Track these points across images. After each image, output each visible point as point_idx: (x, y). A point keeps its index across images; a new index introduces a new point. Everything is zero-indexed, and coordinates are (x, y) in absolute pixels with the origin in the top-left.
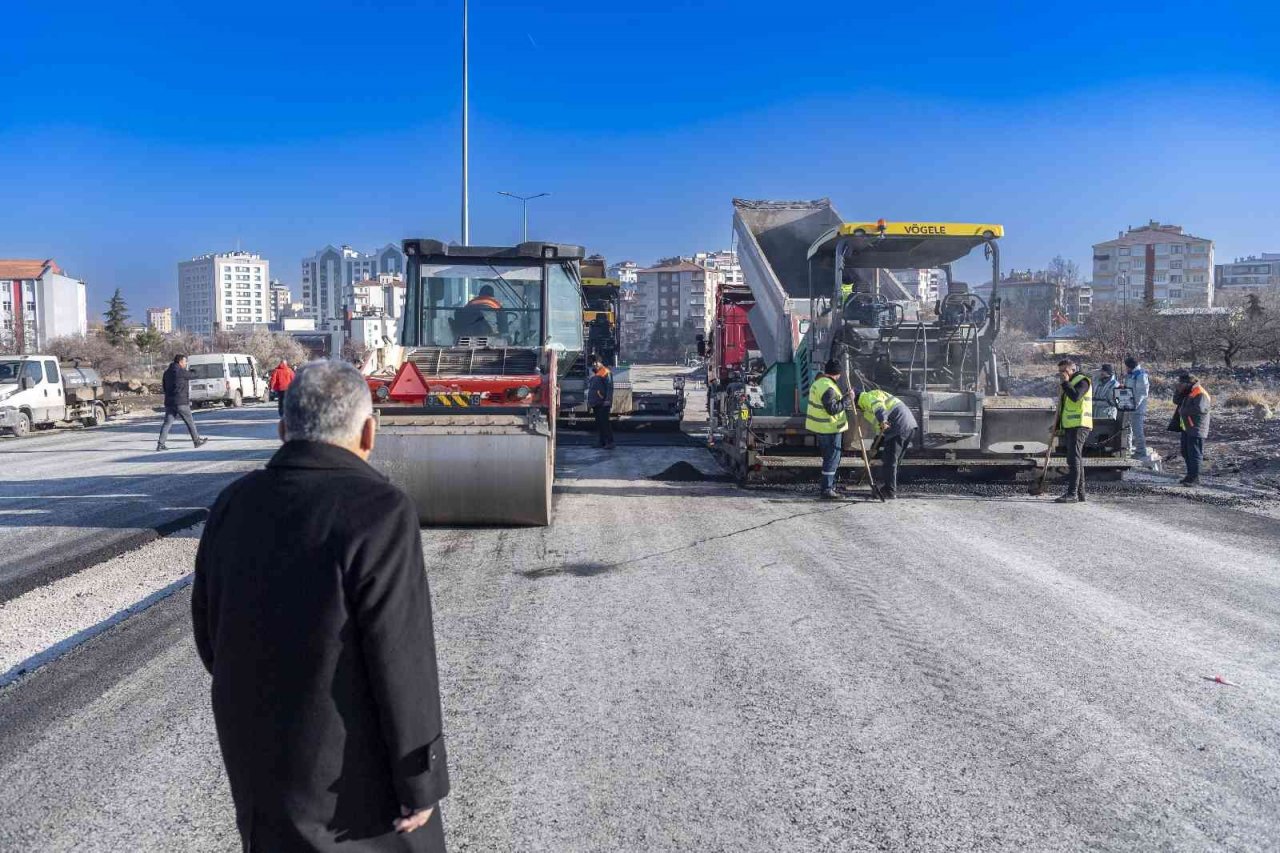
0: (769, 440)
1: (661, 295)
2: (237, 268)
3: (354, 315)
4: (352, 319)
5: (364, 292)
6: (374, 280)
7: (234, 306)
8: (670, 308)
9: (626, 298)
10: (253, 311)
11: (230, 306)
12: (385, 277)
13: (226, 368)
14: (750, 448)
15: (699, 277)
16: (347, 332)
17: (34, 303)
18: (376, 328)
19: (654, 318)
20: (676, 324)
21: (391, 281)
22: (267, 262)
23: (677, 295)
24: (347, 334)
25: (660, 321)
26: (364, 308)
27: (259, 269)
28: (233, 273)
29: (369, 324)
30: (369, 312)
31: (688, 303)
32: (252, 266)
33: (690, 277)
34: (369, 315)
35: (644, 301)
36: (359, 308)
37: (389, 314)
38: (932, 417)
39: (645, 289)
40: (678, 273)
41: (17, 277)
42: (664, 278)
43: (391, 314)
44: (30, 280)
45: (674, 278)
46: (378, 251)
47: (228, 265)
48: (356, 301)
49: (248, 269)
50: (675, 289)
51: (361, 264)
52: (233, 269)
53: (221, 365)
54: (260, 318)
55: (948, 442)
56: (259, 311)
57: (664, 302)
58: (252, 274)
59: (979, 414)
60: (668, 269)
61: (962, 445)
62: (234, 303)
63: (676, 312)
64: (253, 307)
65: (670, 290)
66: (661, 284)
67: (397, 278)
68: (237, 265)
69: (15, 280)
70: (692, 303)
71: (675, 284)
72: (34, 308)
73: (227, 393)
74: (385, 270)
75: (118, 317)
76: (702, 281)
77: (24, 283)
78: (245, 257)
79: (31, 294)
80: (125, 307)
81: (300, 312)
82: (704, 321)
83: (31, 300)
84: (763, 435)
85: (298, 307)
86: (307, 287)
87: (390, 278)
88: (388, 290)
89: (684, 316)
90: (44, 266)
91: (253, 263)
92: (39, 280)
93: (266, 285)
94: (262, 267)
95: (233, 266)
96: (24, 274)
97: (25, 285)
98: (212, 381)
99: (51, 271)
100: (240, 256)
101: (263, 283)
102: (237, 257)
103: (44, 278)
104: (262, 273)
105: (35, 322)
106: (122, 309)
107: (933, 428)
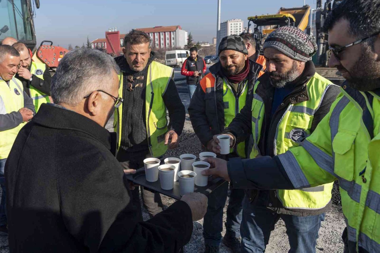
2: (234, 24)
13: (177, 55)
17: (174, 38)
22: (243, 21)
28: (233, 26)
41: (170, 31)
44: (173, 32)
47: (232, 23)
49: (237, 24)
52: (233, 24)
53: (175, 54)
72: (174, 39)
75: (190, 41)
78: (237, 20)
79: (173, 35)
80: (192, 37)
83: (173, 37)
90: (177, 27)
91: (239, 22)
92: (175, 31)
93: (243, 28)
94: (242, 23)
95: (233, 23)
96: (172, 30)
97: (172, 33)
98: (172, 59)
99: (178, 29)
100: (235, 20)
101: (241, 28)
102: (234, 21)
103: (176, 31)
104: (241, 25)
105: (174, 43)
106: (192, 38)
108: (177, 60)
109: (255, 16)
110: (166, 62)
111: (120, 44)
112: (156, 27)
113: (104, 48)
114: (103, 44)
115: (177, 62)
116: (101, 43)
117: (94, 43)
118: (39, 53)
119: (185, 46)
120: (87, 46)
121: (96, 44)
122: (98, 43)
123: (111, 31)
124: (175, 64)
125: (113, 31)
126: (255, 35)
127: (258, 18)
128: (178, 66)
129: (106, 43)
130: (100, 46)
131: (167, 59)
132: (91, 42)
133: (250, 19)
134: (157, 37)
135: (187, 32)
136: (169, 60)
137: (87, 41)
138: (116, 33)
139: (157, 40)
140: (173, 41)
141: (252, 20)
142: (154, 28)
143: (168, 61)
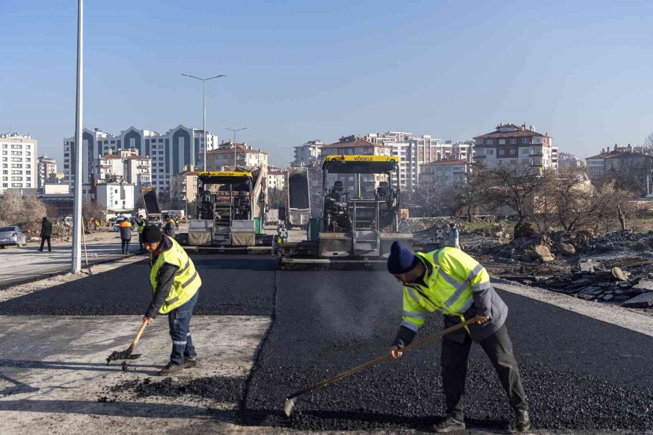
0: (291, 252)
2: (13, 146)
3: (99, 182)
4: (97, 184)
5: (108, 164)
6: (117, 155)
7: (9, 175)
10: (25, 179)
11: (6, 175)
12: (125, 152)
14: (282, 255)
15: (370, 151)
16: (93, 194)
18: (116, 191)
21: (129, 155)
22: (36, 141)
24: (93, 197)
26: (107, 176)
27: (29, 146)
28: (9, 149)
29: (110, 188)
30: (111, 179)
32: (24, 145)
33: (362, 151)
34: (111, 181)
36: (103, 176)
37: (128, 182)
38: (357, 242)
42: (342, 151)
43: (129, 181)
46: (122, 132)
47: (5, 143)
48: (102, 170)
49: (21, 146)
51: (109, 142)
52: (9, 146)
54: (30, 184)
55: (366, 253)
56: (29, 179)
58: (24, 150)
59: (379, 241)
60: (347, 144)
61: (371, 254)
62: (10, 172)
64: (24, 176)
67: (133, 153)
68: (13, 144)
74: (127, 147)
78: (18, 137)
81: (62, 180)
84: (289, 250)
85: (60, 176)
86: (67, 161)
87: (129, 153)
88: (127, 163)
91: (24, 142)
93: (35, 158)
94: (32, 145)
95: (9, 144)
100: (16, 137)
101: (32, 157)
102: (12, 138)
104: (32, 150)
107: (358, 247)
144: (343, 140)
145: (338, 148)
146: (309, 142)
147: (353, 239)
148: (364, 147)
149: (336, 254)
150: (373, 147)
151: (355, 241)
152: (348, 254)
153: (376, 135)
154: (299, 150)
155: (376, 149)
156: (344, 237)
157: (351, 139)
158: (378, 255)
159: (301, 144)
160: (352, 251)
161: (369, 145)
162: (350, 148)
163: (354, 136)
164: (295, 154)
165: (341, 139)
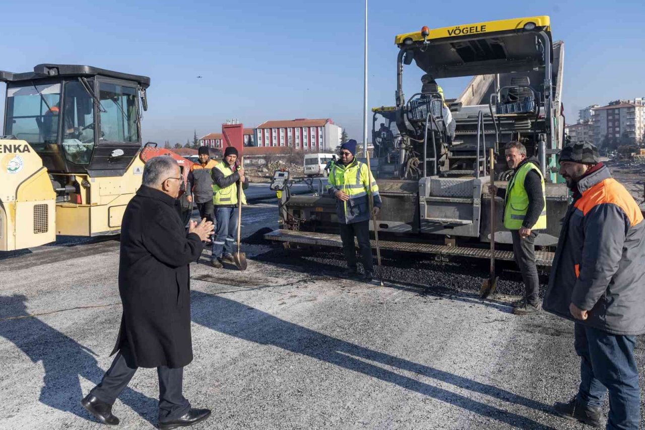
1: (608, 121)
8: (614, 127)
9: (589, 123)
13: (319, 160)
15: (632, 110)
17: (322, 135)
19: (605, 133)
20: (617, 135)
23: (619, 120)
25: (608, 133)
31: (625, 124)
33: (625, 110)
35: (599, 124)
38: (429, 203)
39: (599, 118)
40: (619, 108)
41: (317, 126)
42: (610, 112)
44: (321, 127)
45: (617, 111)
50: (617, 117)
53: (317, 159)
57: (610, 124)
60: (614, 107)
61: (460, 232)
63: (617, 129)
65: (614, 117)
66: (608, 115)
69: (316, 127)
70: (628, 124)
71: (617, 114)
72: (322, 137)
73: (319, 171)
76: (634, 113)
77: (319, 128)
79: (321, 132)
82: (635, 133)
89: (622, 131)
90: (327, 121)
92: (324, 126)
96: (320, 125)
97: (319, 129)
98: (313, 166)
99: (328, 123)
103: (326, 125)
105: (322, 143)
106: (346, 137)
107: (430, 214)
108: (319, 167)
109: (381, 107)
110: (305, 169)
111: (244, 143)
112: (297, 120)
113: (219, 148)
114: (218, 142)
115: (320, 169)
116: (215, 140)
117: (205, 140)
118: (143, 155)
119: (338, 147)
120: (193, 144)
121: (208, 142)
122: (210, 140)
123: (230, 124)
124: (317, 172)
125: (234, 124)
126: (383, 133)
127: (385, 110)
128: (322, 174)
129: (222, 140)
130: (214, 144)
131: (306, 164)
132: (199, 138)
133: (376, 112)
134: (297, 133)
135: (340, 128)
136: (309, 166)
137: (194, 137)
138: (239, 126)
139: (299, 138)
140: (321, 139)
141: (380, 113)
142: (294, 121)
143: (307, 168)
144: (611, 104)
145: (608, 109)
146: (590, 107)
147: (418, 194)
148: (628, 107)
149: (386, 226)
150: (634, 107)
151: (423, 200)
152: (409, 228)
153: (640, 99)
154: (582, 112)
155: (637, 109)
156: (400, 191)
157: (618, 103)
158: (478, 235)
159: (584, 108)
160: (417, 220)
161: (630, 106)
162: (617, 109)
163: (619, 101)
164: (579, 115)
165: (609, 103)
